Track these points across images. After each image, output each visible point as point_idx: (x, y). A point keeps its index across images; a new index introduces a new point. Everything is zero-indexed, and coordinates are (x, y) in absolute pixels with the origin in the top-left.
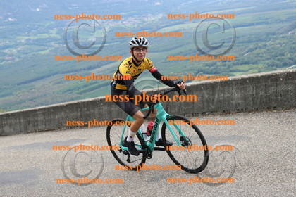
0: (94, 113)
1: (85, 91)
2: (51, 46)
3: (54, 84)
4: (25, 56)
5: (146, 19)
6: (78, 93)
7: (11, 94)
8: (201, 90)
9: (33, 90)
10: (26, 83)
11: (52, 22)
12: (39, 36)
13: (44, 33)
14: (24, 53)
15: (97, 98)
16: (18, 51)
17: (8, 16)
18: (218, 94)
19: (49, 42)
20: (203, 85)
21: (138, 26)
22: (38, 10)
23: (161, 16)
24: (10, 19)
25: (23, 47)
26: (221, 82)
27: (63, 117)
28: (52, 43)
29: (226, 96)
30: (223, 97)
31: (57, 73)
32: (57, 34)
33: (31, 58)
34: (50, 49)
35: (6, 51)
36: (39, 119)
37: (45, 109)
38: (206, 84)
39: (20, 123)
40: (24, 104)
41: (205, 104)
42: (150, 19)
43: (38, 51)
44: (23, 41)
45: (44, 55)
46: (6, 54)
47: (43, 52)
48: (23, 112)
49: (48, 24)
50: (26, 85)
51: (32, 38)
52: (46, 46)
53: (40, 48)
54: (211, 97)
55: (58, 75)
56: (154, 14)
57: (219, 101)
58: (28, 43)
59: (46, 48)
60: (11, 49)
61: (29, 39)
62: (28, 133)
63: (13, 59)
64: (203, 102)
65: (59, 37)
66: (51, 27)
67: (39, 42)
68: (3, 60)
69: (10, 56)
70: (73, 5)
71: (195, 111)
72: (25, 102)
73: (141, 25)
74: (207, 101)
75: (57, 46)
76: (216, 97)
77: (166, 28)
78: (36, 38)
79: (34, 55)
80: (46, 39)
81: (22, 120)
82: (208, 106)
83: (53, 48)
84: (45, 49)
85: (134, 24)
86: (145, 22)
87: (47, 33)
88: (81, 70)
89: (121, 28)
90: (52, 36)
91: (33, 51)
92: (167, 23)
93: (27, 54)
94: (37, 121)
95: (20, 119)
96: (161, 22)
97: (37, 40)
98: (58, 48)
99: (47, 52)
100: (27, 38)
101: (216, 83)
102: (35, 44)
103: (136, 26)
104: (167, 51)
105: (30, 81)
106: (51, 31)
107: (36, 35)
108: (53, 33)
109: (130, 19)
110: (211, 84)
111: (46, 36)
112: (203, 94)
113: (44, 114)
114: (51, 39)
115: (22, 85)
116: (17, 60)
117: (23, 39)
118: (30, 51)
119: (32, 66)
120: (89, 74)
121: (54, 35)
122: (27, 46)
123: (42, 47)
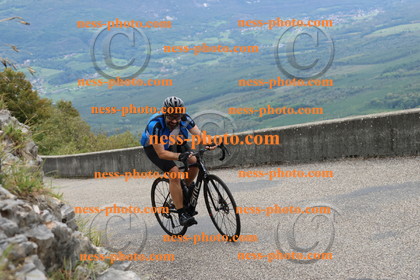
0: (288, 146)
1: (267, 117)
2: (221, 54)
4: (186, 67)
5: (355, 18)
6: (256, 120)
10: (187, 103)
11: (224, 22)
12: (207, 41)
13: (213, 36)
14: (185, 64)
15: (293, 126)
16: (178, 62)
17: (166, 14)
21: (343, 27)
22: (205, 5)
23: (377, 11)
24: (168, 18)
25: (185, 55)
31: (229, 91)
32: (229, 38)
33: (195, 70)
34: (220, 58)
35: (162, 61)
42: (360, 17)
43: (204, 61)
45: (211, 67)
46: (161, 65)
47: (210, 63)
49: (219, 24)
51: (197, 43)
52: (215, 54)
53: (206, 57)
55: (229, 94)
56: (366, 10)
59: (215, 57)
60: (169, 59)
61: (192, 45)
63: (171, 72)
65: (232, 42)
66: (222, 29)
68: (158, 73)
69: (166, 68)
73: (347, 26)
75: (229, 54)
77: (383, 30)
78: (201, 43)
79: (198, 66)
80: (216, 44)
83: (224, 58)
84: (213, 59)
85: (337, 25)
86: (353, 21)
87: (217, 36)
88: (261, 88)
90: (223, 40)
91: (198, 61)
92: (385, 22)
93: (189, 65)
96: (376, 21)
98: (231, 57)
99: (216, 62)
100: (189, 43)
103: (341, 26)
104: (383, 62)
105: (193, 102)
106: (222, 34)
107: (201, 39)
108: (225, 37)
109: (332, 17)
111: (215, 40)
116: (176, 73)
118: (192, 61)
119: (196, 82)
120: (274, 93)
121: (225, 39)
122: (189, 54)
123: (210, 56)
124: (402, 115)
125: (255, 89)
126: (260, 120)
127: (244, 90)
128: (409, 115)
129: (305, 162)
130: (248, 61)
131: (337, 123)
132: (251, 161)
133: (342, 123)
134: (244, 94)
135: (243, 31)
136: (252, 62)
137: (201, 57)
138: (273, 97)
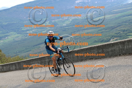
2: (47, 29)
7: (31, 51)
8: (118, 44)
9: (40, 48)
10: (37, 45)
14: (35, 33)
16: (33, 32)
18: (126, 46)
20: (119, 42)
21: (84, 18)
26: (127, 41)
28: (47, 28)
29: (130, 47)
30: (129, 47)
35: (28, 32)
36: (46, 61)
38: (120, 42)
41: (121, 51)
43: (41, 31)
46: (27, 33)
47: (43, 32)
50: (37, 46)
54: (123, 48)
57: (127, 49)
59: (45, 30)
60: (30, 31)
64: (119, 50)
65: (50, 24)
68: (27, 36)
70: (56, 10)
71: (116, 54)
74: (121, 49)
76: (125, 47)
81: (39, 62)
82: (122, 52)
83: (48, 30)
85: (82, 17)
89: (77, 19)
90: (47, 24)
93: (36, 33)
95: (38, 61)
99: (45, 31)
101: (125, 41)
103: (83, 18)
105: (39, 45)
106: (46, 22)
110: (122, 42)
112: (119, 46)
115: (35, 47)
118: (38, 32)
119: (39, 38)
121: (48, 24)
122: (36, 29)
123: (43, 30)
124: (106, 44)
128: (108, 44)
129: (76, 62)
131: (85, 49)
133: (87, 48)
135: (53, 21)
136: (57, 31)
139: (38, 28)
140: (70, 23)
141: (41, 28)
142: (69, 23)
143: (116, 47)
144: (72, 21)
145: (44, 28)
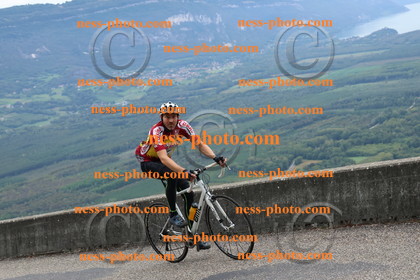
1: (109, 189)
2: (54, 114)
3: (59, 176)
4: (11, 130)
5: (209, 71)
6: (97, 192)
8: (304, 186)
9: (24, 187)
10: (12, 174)
11: (56, 76)
12: (36, 98)
13: (43, 93)
14: (10, 127)
18: (332, 194)
19: (52, 107)
20: (306, 179)
21: (197, 82)
22: (33, 56)
23: (233, 64)
25: (9, 116)
27: (76, 233)
28: (56, 110)
29: (344, 197)
30: (341, 198)
31: (64, 158)
32: (63, 94)
33: (22, 134)
34: (52, 119)
36: (37, 235)
37: (46, 218)
38: (312, 178)
39: (6, 241)
40: (9, 210)
42: (215, 70)
43: (33, 122)
44: (9, 106)
45: (42, 129)
47: (40, 125)
48: (12, 223)
49: (50, 78)
50: (13, 178)
51: (24, 101)
52: (46, 114)
53: (36, 117)
54: (320, 199)
55: (63, 162)
56: (222, 62)
58: (17, 109)
59: (46, 117)
61: (18, 104)
62: (18, 258)
65: (67, 99)
66: (55, 84)
67: (34, 108)
72: (10, 206)
73: (200, 81)
75: (63, 114)
76: (329, 198)
78: (29, 101)
79: (26, 129)
80: (47, 103)
81: (9, 237)
83: (57, 118)
84: (44, 120)
85: (189, 79)
86: (207, 74)
87: (48, 92)
88: (103, 153)
90: (56, 97)
91: (25, 123)
92: (244, 76)
93: (15, 127)
94: (34, 238)
95: (5, 235)
96: (234, 74)
97: (32, 105)
98: (65, 118)
100: (15, 101)
102: (27, 111)
103: (193, 81)
104: (243, 121)
105: (20, 172)
106: (54, 90)
107: (29, 96)
108: (58, 94)
109: (183, 70)
111: (46, 97)
112: (307, 193)
113: (45, 227)
114: (54, 104)
115: (6, 179)
117: (10, 104)
118: (19, 123)
119: (24, 147)
120: (117, 160)
121: (58, 97)
122: (15, 114)
123: (40, 116)
125: (95, 155)
126: (102, 192)
127: (81, 157)
130: (86, 121)
132: (82, 244)
134: (83, 160)
135: (79, 88)
136: (91, 123)
137: (29, 117)
138: (117, 164)
139: (23, 112)
140: (142, 99)
141: (31, 112)
142: (139, 97)
143: (293, 194)
144: (150, 90)
145: (44, 111)
